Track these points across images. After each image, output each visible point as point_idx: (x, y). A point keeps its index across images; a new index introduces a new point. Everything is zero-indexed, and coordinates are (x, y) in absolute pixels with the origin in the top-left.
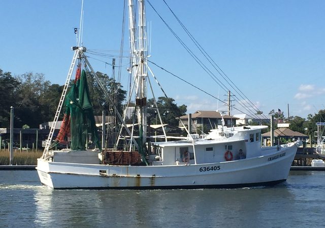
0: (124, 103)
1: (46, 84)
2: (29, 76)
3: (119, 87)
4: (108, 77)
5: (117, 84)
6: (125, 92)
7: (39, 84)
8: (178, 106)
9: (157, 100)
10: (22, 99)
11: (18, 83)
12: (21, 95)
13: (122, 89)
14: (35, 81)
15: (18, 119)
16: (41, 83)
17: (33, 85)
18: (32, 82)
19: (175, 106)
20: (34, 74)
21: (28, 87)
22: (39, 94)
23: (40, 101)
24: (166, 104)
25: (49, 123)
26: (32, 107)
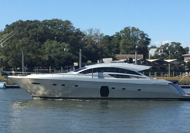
0: (149, 46)
1: (101, 35)
2: (91, 31)
3: (146, 36)
4: (139, 30)
5: (145, 34)
6: (150, 40)
7: (97, 35)
8: (183, 47)
9: (170, 44)
10: (87, 45)
11: (85, 35)
12: (86, 43)
13: (148, 37)
14: (95, 34)
15: (85, 57)
16: (98, 35)
17: (93, 36)
18: (93, 34)
19: (181, 47)
20: (94, 29)
21: (90, 37)
22: (97, 42)
23: (98, 46)
24: (176, 47)
25: (103, 59)
26: (93, 50)
